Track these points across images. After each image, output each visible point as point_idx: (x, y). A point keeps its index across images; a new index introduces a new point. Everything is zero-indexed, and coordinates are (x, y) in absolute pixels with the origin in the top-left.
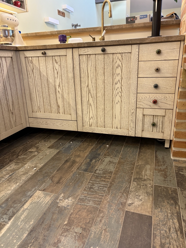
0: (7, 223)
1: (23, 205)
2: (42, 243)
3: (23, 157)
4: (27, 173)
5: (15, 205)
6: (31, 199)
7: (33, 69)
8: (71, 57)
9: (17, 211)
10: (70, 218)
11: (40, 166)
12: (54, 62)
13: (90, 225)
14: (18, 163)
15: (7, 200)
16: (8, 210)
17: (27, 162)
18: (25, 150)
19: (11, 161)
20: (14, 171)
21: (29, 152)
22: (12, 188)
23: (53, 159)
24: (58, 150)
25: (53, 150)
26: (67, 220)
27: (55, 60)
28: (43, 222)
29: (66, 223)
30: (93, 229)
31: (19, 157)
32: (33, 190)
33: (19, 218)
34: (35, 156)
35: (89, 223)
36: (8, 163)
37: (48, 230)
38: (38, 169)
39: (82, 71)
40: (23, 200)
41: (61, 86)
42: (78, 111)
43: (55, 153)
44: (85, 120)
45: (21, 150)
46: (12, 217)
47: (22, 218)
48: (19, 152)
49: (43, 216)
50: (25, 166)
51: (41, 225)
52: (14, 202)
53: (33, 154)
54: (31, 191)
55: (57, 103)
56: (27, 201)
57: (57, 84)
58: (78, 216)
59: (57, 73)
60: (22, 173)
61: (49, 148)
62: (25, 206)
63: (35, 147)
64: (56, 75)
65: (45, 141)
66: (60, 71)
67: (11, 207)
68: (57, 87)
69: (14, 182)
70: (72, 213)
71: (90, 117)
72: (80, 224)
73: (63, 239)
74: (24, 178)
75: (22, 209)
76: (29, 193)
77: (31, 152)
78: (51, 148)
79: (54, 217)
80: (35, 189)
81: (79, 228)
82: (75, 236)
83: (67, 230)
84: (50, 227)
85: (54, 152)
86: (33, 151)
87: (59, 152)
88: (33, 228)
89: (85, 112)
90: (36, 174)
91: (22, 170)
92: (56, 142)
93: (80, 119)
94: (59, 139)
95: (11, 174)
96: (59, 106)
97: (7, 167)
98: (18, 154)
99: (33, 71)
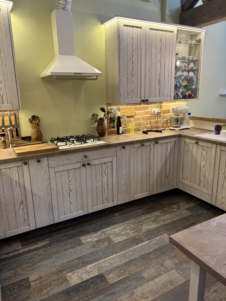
0: (146, 241)
1: (156, 237)
2: (157, 256)
3: (166, 209)
4: (165, 221)
5: (152, 235)
6: (161, 236)
7: (188, 150)
8: (215, 150)
9: (152, 238)
10: (176, 254)
11: (175, 220)
12: (203, 149)
13: (184, 263)
14: (162, 212)
15: (149, 231)
16: (148, 236)
17: (168, 214)
18: (170, 205)
19: (159, 209)
20: (158, 216)
21: (172, 207)
22: (154, 226)
23: (184, 218)
24: (192, 213)
25: (188, 212)
26: (174, 254)
27: (204, 149)
28: (161, 249)
29: (172, 255)
30: (184, 265)
31: (164, 209)
32: (164, 232)
33: (152, 242)
34: (174, 211)
35: (184, 261)
36: (157, 210)
37: (162, 254)
38: (172, 221)
39: (221, 161)
40: (157, 234)
41: (205, 167)
42: (213, 189)
43: (188, 215)
44: (218, 198)
45: (167, 204)
46: (149, 240)
47: (153, 242)
48: (166, 205)
49: (163, 246)
50: (165, 216)
51: (160, 250)
52: (152, 234)
53: (174, 210)
54: (162, 232)
55: (200, 178)
56: (158, 236)
57: (202, 165)
58: (180, 256)
59: (204, 158)
60: (162, 220)
61: (186, 209)
62: (157, 238)
63: (177, 205)
64: (202, 159)
65: (186, 203)
66: (206, 157)
67: (150, 235)
68: (202, 167)
69: (156, 223)
70: (178, 253)
71: (223, 197)
72: (179, 260)
73: (167, 260)
74: (162, 223)
75: (155, 239)
76: (161, 233)
77: (173, 208)
78: (188, 210)
79: (168, 250)
80: (165, 232)
81: (178, 261)
82: (173, 263)
83: (171, 258)
84: (164, 252)
85: (188, 213)
86: (174, 208)
87: (191, 215)
88: (156, 249)
89: (219, 192)
90: (169, 224)
91: (163, 218)
92: (194, 206)
93: (214, 195)
94: (197, 205)
95: (156, 218)
96: (201, 181)
97: (155, 212)
98: (165, 206)
99: (188, 152)
